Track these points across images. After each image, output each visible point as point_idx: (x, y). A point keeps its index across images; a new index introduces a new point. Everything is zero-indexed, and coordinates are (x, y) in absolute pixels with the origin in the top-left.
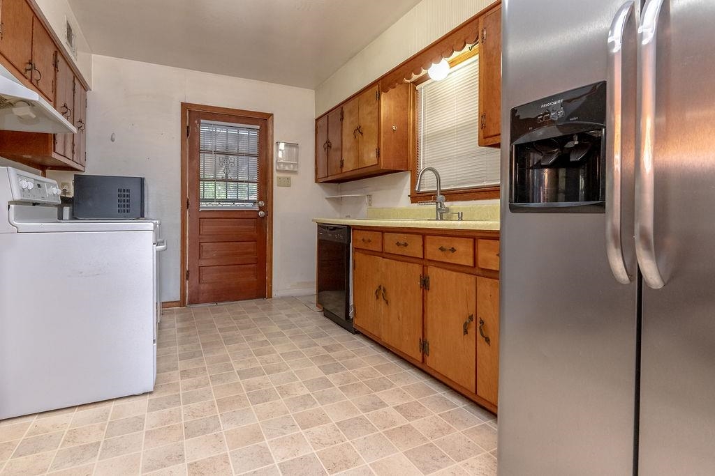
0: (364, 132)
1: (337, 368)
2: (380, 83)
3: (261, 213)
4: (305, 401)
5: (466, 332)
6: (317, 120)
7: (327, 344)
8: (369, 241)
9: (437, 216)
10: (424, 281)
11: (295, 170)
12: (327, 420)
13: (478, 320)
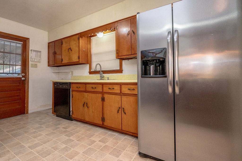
0: (72, 50)
1: (72, 134)
2: (79, 34)
3: (23, 79)
4: (66, 149)
5: (118, 112)
6: (49, 43)
7: (64, 127)
8: (80, 87)
9: (100, 78)
10: (103, 99)
11: (40, 61)
12: (79, 153)
13: (122, 108)
